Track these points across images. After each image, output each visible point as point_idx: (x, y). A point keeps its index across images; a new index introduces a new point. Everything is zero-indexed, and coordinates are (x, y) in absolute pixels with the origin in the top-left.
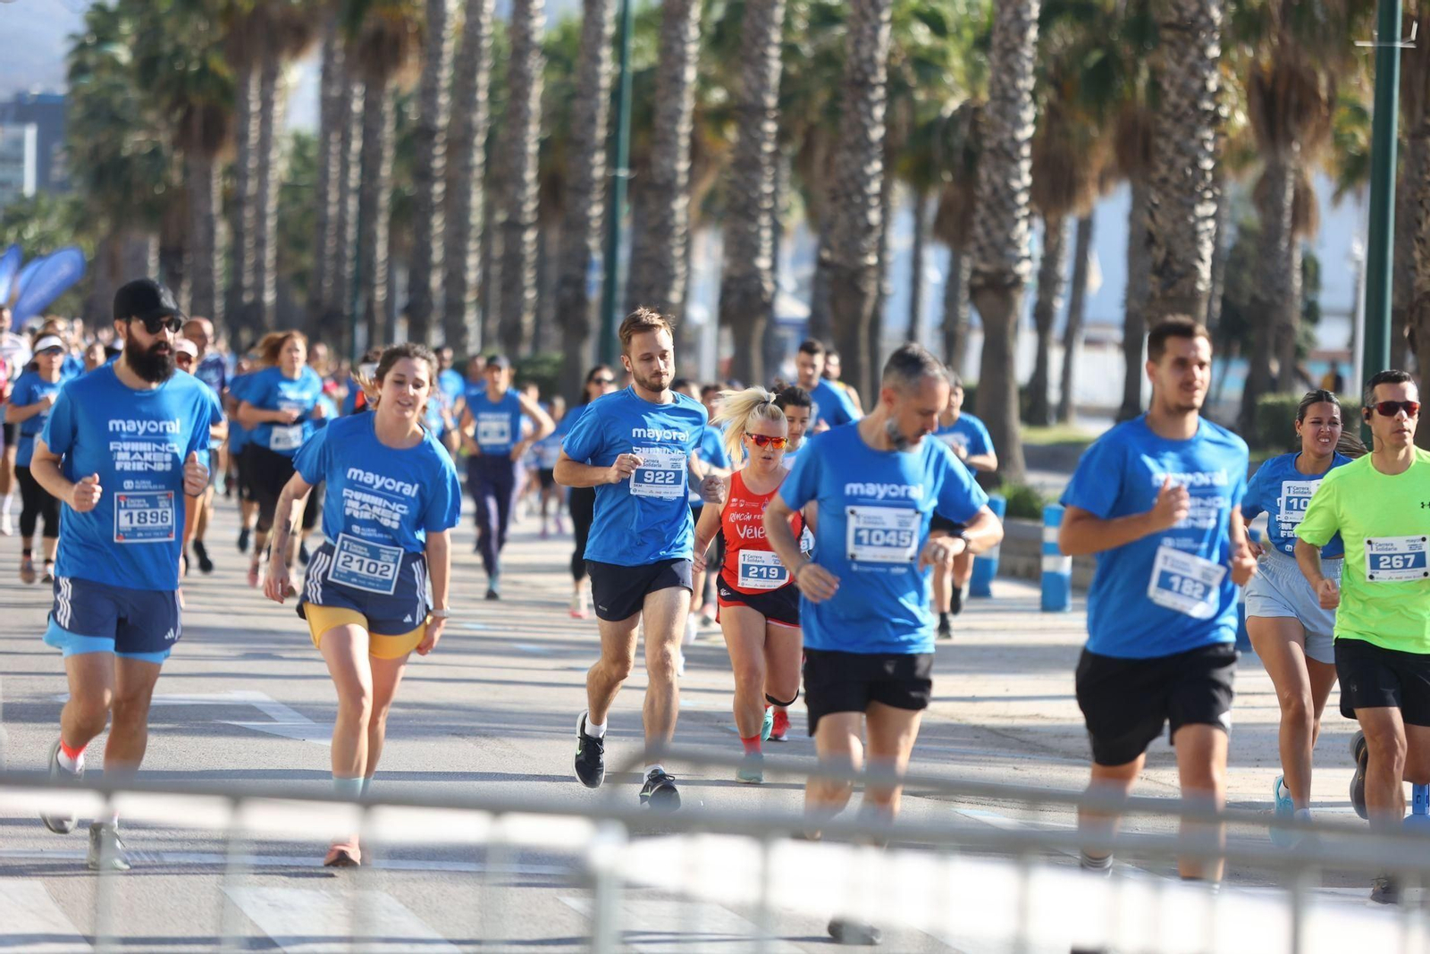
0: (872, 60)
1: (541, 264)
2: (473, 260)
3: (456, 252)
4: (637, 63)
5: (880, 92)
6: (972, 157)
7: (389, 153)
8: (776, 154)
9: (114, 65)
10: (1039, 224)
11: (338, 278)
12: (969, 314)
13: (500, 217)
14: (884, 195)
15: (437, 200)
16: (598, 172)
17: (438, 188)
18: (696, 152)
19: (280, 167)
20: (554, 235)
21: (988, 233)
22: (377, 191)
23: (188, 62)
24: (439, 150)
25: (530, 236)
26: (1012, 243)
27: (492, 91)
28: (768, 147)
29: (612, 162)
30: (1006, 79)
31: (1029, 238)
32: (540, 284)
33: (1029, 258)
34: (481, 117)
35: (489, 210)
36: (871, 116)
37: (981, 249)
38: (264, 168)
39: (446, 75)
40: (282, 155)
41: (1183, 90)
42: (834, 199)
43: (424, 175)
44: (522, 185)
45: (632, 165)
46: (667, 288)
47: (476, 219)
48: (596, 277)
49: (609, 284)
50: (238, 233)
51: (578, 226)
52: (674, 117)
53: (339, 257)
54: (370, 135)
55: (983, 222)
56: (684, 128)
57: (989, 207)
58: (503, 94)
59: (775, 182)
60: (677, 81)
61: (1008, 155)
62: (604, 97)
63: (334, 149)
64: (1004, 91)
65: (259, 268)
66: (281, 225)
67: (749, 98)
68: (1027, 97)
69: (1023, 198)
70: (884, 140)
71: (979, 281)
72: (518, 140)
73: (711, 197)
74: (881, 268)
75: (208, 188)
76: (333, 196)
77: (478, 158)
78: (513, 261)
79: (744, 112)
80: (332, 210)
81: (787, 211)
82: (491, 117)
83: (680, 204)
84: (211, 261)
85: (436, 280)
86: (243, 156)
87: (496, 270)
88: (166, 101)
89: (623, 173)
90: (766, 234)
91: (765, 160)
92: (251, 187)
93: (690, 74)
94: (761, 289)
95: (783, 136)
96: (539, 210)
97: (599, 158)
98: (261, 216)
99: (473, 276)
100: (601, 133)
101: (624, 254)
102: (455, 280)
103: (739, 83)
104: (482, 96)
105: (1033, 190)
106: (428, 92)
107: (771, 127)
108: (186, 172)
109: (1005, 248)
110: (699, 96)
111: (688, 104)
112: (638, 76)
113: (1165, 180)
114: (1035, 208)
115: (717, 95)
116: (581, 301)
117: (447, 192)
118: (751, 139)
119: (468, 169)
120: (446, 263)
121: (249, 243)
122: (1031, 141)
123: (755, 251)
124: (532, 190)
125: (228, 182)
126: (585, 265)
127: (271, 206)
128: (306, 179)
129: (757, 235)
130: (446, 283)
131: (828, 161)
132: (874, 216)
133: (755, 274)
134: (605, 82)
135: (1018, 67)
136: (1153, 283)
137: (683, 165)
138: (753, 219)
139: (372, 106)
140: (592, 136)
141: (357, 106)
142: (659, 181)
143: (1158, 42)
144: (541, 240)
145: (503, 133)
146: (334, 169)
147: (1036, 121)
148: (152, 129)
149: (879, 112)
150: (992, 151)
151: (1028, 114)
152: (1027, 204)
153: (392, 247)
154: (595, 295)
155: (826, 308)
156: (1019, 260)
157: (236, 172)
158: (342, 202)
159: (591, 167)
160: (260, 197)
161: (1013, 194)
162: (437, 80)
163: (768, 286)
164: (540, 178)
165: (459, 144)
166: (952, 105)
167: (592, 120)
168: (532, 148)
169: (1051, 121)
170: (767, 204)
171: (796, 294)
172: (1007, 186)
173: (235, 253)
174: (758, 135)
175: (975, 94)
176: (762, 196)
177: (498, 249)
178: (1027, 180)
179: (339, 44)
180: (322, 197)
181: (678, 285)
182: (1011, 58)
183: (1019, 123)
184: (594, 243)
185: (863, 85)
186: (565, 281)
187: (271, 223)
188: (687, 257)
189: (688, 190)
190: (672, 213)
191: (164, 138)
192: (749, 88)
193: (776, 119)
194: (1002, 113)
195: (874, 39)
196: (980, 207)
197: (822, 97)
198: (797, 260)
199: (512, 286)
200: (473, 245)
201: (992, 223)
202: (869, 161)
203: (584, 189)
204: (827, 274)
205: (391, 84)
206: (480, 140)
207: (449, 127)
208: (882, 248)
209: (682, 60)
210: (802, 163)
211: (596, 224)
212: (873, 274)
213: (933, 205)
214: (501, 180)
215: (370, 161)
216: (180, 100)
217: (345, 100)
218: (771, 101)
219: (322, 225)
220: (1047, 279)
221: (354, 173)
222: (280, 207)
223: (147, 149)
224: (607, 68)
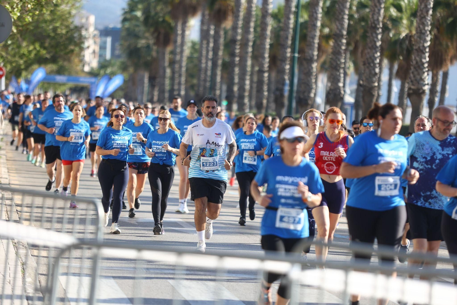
0: (378, 20)
1: (269, 85)
2: (248, 82)
3: (242, 79)
4: (301, 20)
5: (380, 30)
6: (409, 52)
7: (222, 47)
8: (346, 50)
9: (136, 18)
10: (430, 73)
11: (205, 88)
12: (408, 102)
13: (257, 69)
14: (380, 64)
15: (237, 63)
16: (289, 55)
17: (237, 59)
18: (320, 49)
19: (187, 52)
20: (274, 75)
21: (414, 76)
22: (218, 59)
23: (159, 17)
24: (238, 47)
25: (266, 75)
26: (422, 80)
27: (255, 29)
28: (343, 48)
29: (293, 52)
30: (421, 26)
31: (428, 78)
32: (269, 90)
33: (428, 84)
34: (251, 37)
35: (253, 66)
36: (377, 38)
37: (412, 81)
38: (182, 52)
39: (240, 23)
40: (188, 48)
42: (364, 64)
43: (233, 55)
44: (264, 58)
45: (299, 53)
46: (310, 92)
47: (249, 69)
48: (287, 88)
49: (291, 91)
50: (173, 72)
51: (282, 72)
52: (313, 38)
53: (205, 81)
54: (216, 42)
55: (413, 73)
56: (316, 41)
57: (415, 68)
58: (259, 29)
59: (345, 59)
60: (315, 26)
61: (421, 51)
62: (291, 31)
63: (205, 46)
64: (421, 30)
65: (180, 84)
66: (187, 70)
67: (338, 32)
68: (428, 33)
69: (426, 65)
70: (381, 46)
71: (411, 91)
72: (263, 44)
73: (324, 63)
74: (379, 87)
75: (164, 58)
76: (204, 61)
77: (250, 49)
78: (260, 82)
79: (336, 36)
80: (203, 65)
81: (349, 68)
82: (255, 37)
83: (315, 65)
84: (164, 81)
85: (236, 88)
86: (175, 47)
87: (255, 85)
88: (152, 30)
89: (296, 55)
90: (342, 75)
91: (342, 52)
92: (178, 58)
93: (319, 24)
94: (340, 93)
95: (348, 44)
96: (269, 67)
97: (289, 50)
98: (181, 67)
99: (247, 87)
100: (290, 42)
101: (296, 80)
102: (242, 88)
103: (334, 27)
104: (252, 30)
105: (428, 62)
106: (235, 28)
107: (344, 41)
108: (158, 52)
109: (419, 81)
110: (321, 31)
111: (318, 33)
112: (302, 24)
114: (430, 68)
115: (327, 30)
116: (282, 96)
117: (240, 60)
118: (338, 45)
119: (247, 53)
120: (239, 83)
121: (176, 75)
122: (429, 46)
123: (339, 81)
124: (267, 60)
125: (171, 56)
126: (284, 84)
127: (184, 64)
128: (196, 55)
129: (339, 76)
130: (239, 89)
131: (362, 52)
132: (377, 70)
133: (339, 88)
134: (292, 26)
135: (425, 23)
137: (316, 53)
138: (338, 71)
139: (217, 32)
140: (287, 43)
141: (212, 32)
142: (309, 58)
144: (269, 76)
145: (258, 42)
146: (204, 52)
147: (431, 40)
148: (147, 38)
149: (380, 37)
150: (416, 50)
151: (428, 38)
152: (427, 67)
153: (222, 78)
154: (286, 94)
155: (361, 100)
156: (425, 85)
157: (173, 53)
158: (206, 63)
159: (286, 53)
160: (180, 61)
161: (423, 64)
162: (237, 24)
163: (342, 92)
164: (270, 57)
165: (244, 44)
166: (403, 35)
167: (287, 38)
168: (268, 46)
169: (435, 40)
170: (343, 66)
171: (351, 95)
172: (421, 61)
173: (172, 79)
174: (340, 43)
175: (411, 31)
176: (341, 63)
177: (255, 79)
178: (428, 59)
179: (207, 12)
180: (200, 61)
181: (313, 91)
182: (423, 20)
183: (425, 41)
184: (286, 77)
185: (375, 28)
186: (277, 89)
187: (184, 69)
188: (316, 82)
189: (317, 61)
190: (312, 68)
191: (151, 42)
192: (338, 28)
193: (346, 39)
194: (420, 38)
195: (379, 13)
196: (412, 68)
197: (361, 31)
198: (351, 83)
199: (260, 90)
200: (248, 77)
201: (416, 73)
202: (376, 53)
203: (284, 60)
204: (362, 89)
205: (223, 25)
206: (251, 44)
207: (241, 40)
208: (379, 80)
209: (316, 19)
210: (354, 53)
211: (287, 71)
212: (376, 89)
213: (396, 67)
214: (257, 57)
215: (215, 50)
216: (156, 30)
217: (208, 30)
218: (345, 33)
219: (200, 70)
220: (433, 91)
221: (211, 54)
222: (187, 64)
223: (145, 45)
224: (292, 21)
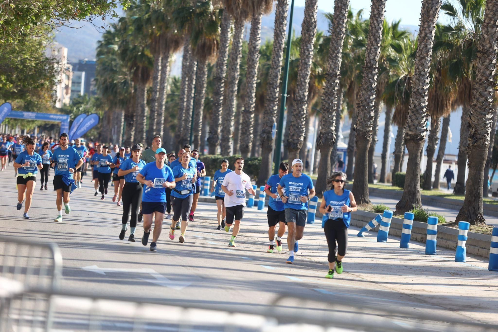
0: (374, 59)
1: (256, 126)
2: (232, 123)
3: (227, 120)
5: (376, 71)
6: (408, 95)
7: (205, 85)
8: (339, 91)
9: (113, 51)
10: (430, 118)
11: (186, 127)
12: (404, 149)
13: (243, 109)
14: (376, 107)
15: (221, 102)
16: (277, 95)
17: (222, 98)
18: (311, 89)
19: (168, 88)
20: (261, 116)
21: (412, 121)
22: (201, 97)
23: (138, 51)
24: (223, 85)
25: (253, 116)
26: (420, 125)
27: (242, 65)
28: (336, 88)
29: (282, 91)
30: (421, 68)
31: (427, 124)
32: (255, 133)
33: (427, 130)
34: (237, 74)
35: (239, 107)
36: (373, 79)
37: (409, 127)
38: (162, 89)
39: (226, 59)
40: (169, 84)
41: (483, 74)
42: (359, 107)
43: (217, 93)
44: (250, 97)
45: (288, 93)
46: (299, 135)
47: (234, 109)
48: (275, 131)
49: (279, 134)
50: (152, 111)
51: (270, 113)
52: (304, 77)
53: (186, 121)
54: (199, 79)
55: (410, 117)
56: (308, 80)
57: (413, 112)
58: (245, 67)
59: (338, 100)
60: (306, 64)
61: (421, 94)
62: (280, 69)
63: (187, 83)
64: (420, 72)
65: (159, 123)
66: (167, 109)
67: (331, 71)
68: (428, 75)
69: (425, 109)
70: (377, 87)
71: (408, 137)
72: (250, 82)
73: (316, 105)
74: (374, 131)
75: (143, 95)
76: (186, 99)
77: (236, 88)
78: (246, 124)
79: (328, 76)
80: (185, 104)
81: (342, 110)
82: (241, 74)
83: (305, 107)
84: (143, 120)
85: (219, 130)
86: (155, 84)
87: (240, 127)
88: (130, 65)
89: (286, 95)
90: (335, 118)
91: (335, 92)
92: (158, 95)
93: (311, 62)
94: (332, 137)
95: (341, 85)
96: (256, 107)
97: (278, 89)
98: (160, 106)
99: (232, 128)
100: (279, 81)
101: (285, 123)
102: (226, 130)
103: (327, 66)
104: (238, 67)
105: (428, 107)
106: (219, 65)
107: (337, 81)
108: (136, 89)
109: (418, 126)
110: (313, 70)
111: (309, 72)
112: (292, 62)
113: (475, 105)
114: (429, 114)
115: (319, 70)
116: (269, 138)
117: (225, 99)
118: (331, 86)
119: (232, 91)
120: (223, 124)
121: (156, 114)
122: (428, 89)
123: (331, 124)
124: (254, 100)
125: (150, 93)
126: (271, 126)
127: (164, 101)
128: (177, 93)
129: (332, 119)
130: (223, 131)
131: (357, 94)
132: (372, 114)
133: (331, 131)
134: (281, 64)
135: (425, 64)
136: (470, 141)
137: (306, 93)
138: (330, 112)
139: (200, 69)
140: (275, 82)
141: (195, 69)
142: (299, 99)
143: (476, 57)
144: (256, 118)
145: (244, 79)
146: (186, 90)
147: (430, 83)
148: (125, 74)
149: (376, 77)
150: (415, 93)
151: (428, 81)
152: (426, 112)
153: (204, 118)
154: (274, 136)
155: (354, 145)
156: (423, 131)
158: (188, 101)
159: (274, 92)
160: (161, 99)
161: (421, 108)
162: (223, 60)
163: (335, 136)
164: (256, 96)
165: (229, 83)
166: (402, 76)
167: (276, 77)
168: (255, 85)
169: (435, 83)
170: (335, 108)
172: (420, 105)
173: (151, 118)
174: (333, 83)
175: (409, 73)
176: (334, 105)
177: (241, 120)
178: (427, 103)
179: (190, 46)
180: (182, 99)
181: (303, 135)
182: (423, 61)
183: (424, 83)
184: (274, 119)
185: (371, 68)
186: (264, 132)
187: (164, 108)
188: (307, 125)
189: (307, 102)
190: (302, 109)
191: (129, 77)
192: (331, 68)
193: (339, 79)
194: (419, 79)
195: (375, 53)
196: (410, 112)
197: (356, 72)
198: (345, 128)
199: (245, 133)
200: (233, 118)
201: (414, 117)
202: (372, 95)
203: (272, 100)
204: (355, 133)
205: (208, 61)
206: (237, 82)
207: (226, 77)
209: (308, 57)
210: (348, 94)
211: (276, 112)
212: (371, 133)
213: (393, 111)
214: (243, 96)
215: (198, 88)
216: (135, 64)
217: (191, 66)
218: (338, 72)
219: (181, 109)
220: (432, 138)
221: (193, 92)
222: (167, 102)
223: (123, 81)
224: (282, 59)
